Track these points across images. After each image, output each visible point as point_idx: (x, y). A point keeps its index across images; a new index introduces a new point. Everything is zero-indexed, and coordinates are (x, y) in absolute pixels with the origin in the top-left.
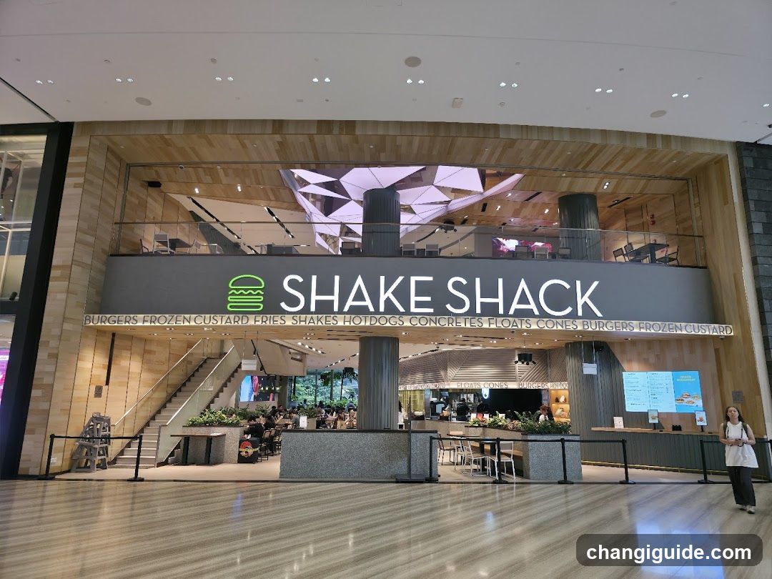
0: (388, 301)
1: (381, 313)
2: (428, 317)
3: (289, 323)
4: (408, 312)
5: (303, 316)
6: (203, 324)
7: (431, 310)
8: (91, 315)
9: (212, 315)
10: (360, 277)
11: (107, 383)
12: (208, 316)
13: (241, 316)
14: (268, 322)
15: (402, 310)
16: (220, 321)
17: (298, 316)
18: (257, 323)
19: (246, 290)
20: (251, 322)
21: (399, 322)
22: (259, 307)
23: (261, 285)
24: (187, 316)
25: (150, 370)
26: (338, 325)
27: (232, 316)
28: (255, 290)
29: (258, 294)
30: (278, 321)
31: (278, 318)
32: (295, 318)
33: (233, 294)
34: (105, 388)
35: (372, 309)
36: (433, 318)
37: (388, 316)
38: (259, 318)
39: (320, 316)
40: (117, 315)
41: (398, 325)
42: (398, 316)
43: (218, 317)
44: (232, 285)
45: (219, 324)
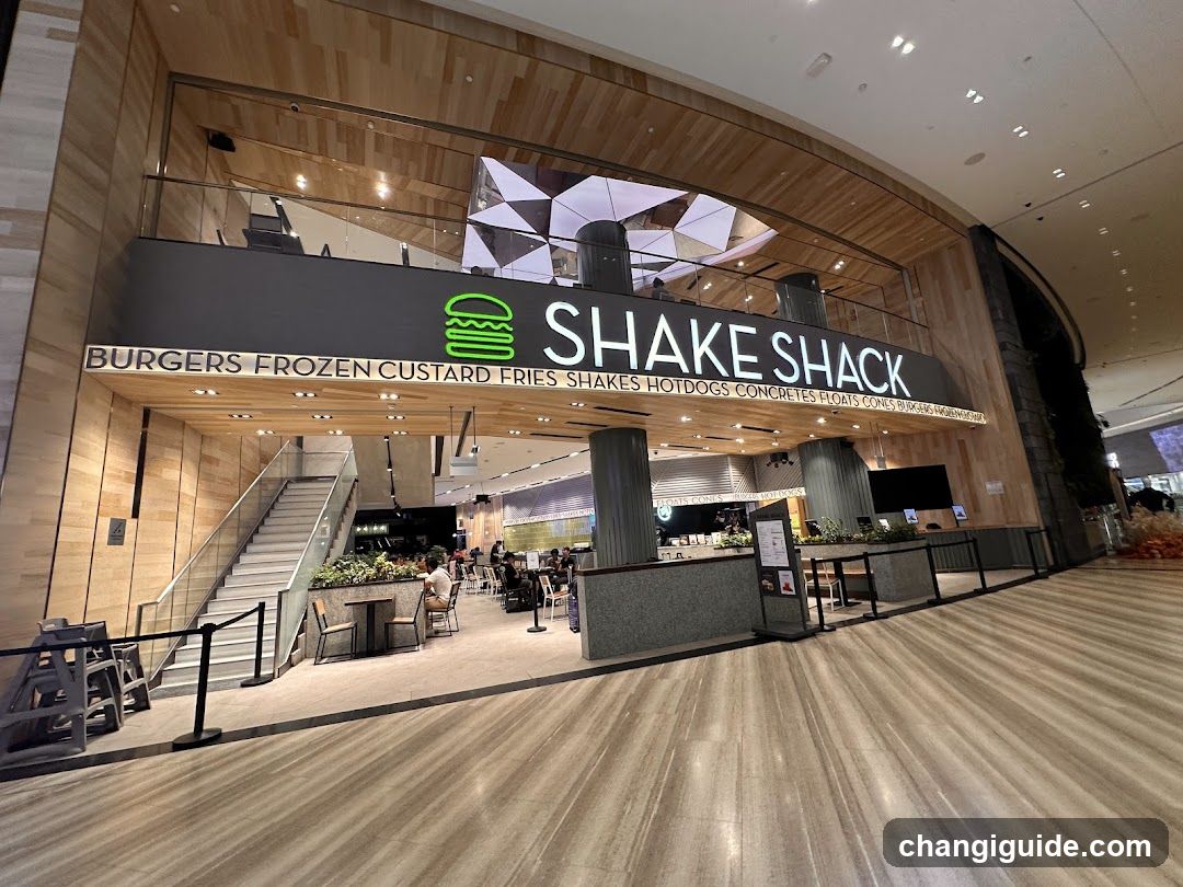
0: (705, 358)
1: (697, 376)
2: (756, 386)
3: (563, 384)
4: (732, 378)
5: (584, 374)
6: (398, 378)
7: (758, 376)
8: (109, 348)
9: (416, 364)
10: (662, 318)
11: (135, 514)
12: (407, 364)
13: (474, 367)
14: (526, 380)
15: (724, 372)
16: (433, 374)
17: (577, 373)
18: (506, 382)
19: (481, 321)
20: (495, 380)
21: (723, 391)
22: (507, 353)
23: (507, 315)
24: (363, 362)
25: (211, 494)
26: (639, 391)
27: (457, 367)
28: (497, 322)
29: (504, 330)
30: (544, 379)
31: (543, 374)
32: (571, 375)
33: (455, 326)
34: (131, 524)
35: (685, 369)
36: (762, 386)
37: (708, 382)
38: (509, 373)
39: (611, 375)
40: (184, 352)
41: (721, 395)
42: (720, 383)
43: (430, 367)
44: (453, 308)
45: (432, 379)
